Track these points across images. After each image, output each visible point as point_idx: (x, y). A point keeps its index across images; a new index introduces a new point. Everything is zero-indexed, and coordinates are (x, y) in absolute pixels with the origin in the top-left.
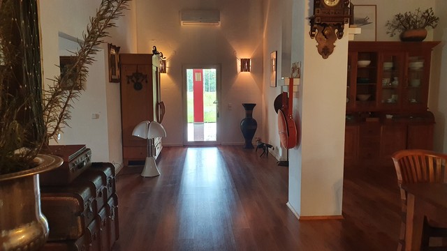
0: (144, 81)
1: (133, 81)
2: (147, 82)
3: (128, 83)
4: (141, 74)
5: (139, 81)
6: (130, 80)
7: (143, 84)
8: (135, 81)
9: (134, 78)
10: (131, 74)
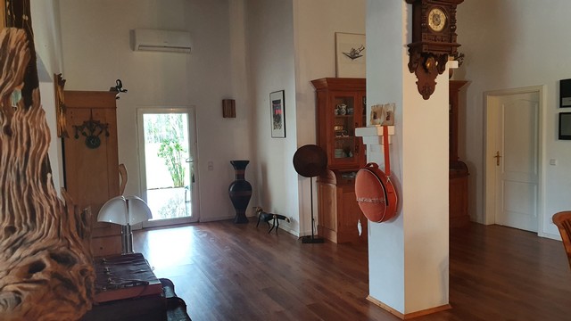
0: (104, 133)
1: (84, 134)
2: (107, 135)
3: (77, 137)
4: (98, 123)
5: (95, 134)
6: (79, 133)
7: (102, 137)
8: (88, 134)
9: (86, 130)
10: (81, 124)
